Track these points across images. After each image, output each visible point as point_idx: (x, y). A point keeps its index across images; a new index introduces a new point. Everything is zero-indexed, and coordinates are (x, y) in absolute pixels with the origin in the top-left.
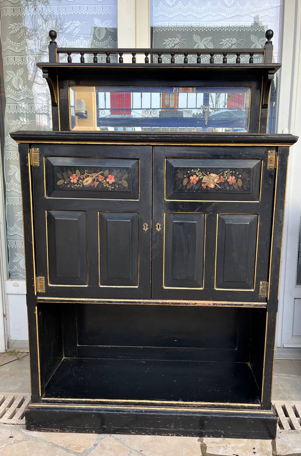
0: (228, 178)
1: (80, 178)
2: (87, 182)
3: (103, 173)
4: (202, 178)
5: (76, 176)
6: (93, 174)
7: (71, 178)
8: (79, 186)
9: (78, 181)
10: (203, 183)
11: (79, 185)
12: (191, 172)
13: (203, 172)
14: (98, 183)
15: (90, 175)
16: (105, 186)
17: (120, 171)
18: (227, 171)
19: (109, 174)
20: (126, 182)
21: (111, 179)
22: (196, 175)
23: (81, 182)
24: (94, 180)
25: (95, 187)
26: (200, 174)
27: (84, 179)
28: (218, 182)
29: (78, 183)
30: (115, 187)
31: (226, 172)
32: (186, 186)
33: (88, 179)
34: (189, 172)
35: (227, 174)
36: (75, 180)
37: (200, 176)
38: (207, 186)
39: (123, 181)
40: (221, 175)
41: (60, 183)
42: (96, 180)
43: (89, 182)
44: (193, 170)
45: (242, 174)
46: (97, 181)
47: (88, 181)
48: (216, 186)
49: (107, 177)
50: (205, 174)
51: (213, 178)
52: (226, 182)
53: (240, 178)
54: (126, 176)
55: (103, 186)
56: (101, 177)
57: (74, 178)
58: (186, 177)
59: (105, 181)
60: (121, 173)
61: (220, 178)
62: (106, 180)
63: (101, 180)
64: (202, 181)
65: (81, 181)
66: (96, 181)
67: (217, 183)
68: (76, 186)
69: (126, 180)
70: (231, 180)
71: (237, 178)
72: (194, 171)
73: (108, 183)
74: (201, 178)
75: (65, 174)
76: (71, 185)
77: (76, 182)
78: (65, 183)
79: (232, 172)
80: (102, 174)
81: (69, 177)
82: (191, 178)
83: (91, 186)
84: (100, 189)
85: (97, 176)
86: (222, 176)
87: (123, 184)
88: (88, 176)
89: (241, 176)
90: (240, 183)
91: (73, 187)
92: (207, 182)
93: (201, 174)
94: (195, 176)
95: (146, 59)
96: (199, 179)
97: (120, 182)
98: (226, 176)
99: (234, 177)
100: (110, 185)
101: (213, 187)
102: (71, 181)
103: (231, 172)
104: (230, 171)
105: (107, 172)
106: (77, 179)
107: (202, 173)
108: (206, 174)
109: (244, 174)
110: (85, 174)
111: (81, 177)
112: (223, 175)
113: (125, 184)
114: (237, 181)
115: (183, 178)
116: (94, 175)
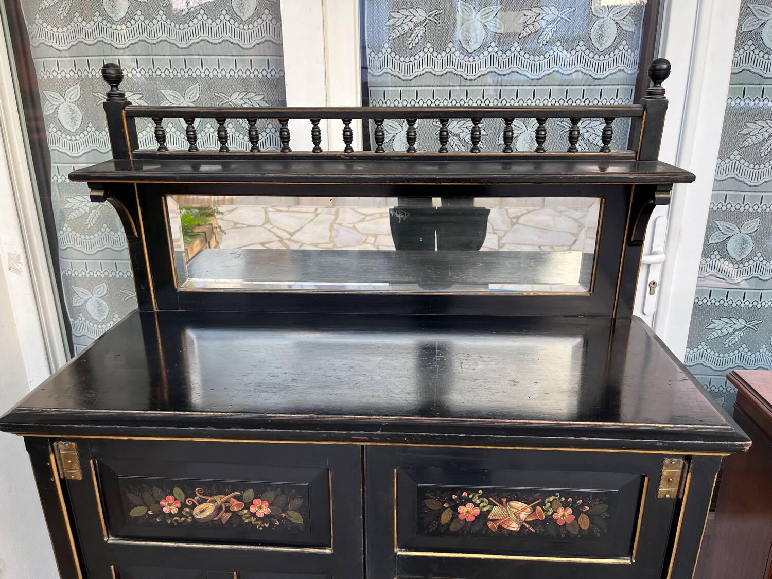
0: (554, 512)
1: (184, 505)
2: (202, 511)
3: (242, 496)
4: (489, 511)
5: (176, 500)
6: (216, 497)
7: (162, 503)
8: (185, 521)
9: (180, 510)
10: (492, 520)
11: (183, 519)
12: (460, 497)
13: (490, 498)
14: (229, 515)
15: (210, 499)
16: (247, 521)
17: (283, 492)
18: (553, 497)
19: (256, 498)
20: (297, 514)
21: (261, 508)
22: (474, 503)
23: (187, 512)
24: (219, 509)
25: (224, 523)
26: (482, 502)
27: (194, 506)
28: (528, 520)
29: (180, 514)
30: (272, 525)
31: (551, 499)
32: (448, 525)
33: (203, 506)
34: (454, 497)
35: (551, 503)
36: (172, 507)
37: (484, 507)
38: (500, 527)
39: (291, 513)
40: (537, 505)
41: (137, 512)
42: (224, 509)
43: (208, 513)
44: (465, 494)
45: (592, 505)
46: (228, 510)
47: (205, 510)
48: (522, 527)
49: (251, 504)
50: (496, 503)
51: (515, 510)
52: (549, 519)
53: (586, 513)
54: (297, 502)
55: (243, 521)
56: (236, 502)
57: (170, 505)
58: (446, 508)
59: (246, 511)
60: (284, 495)
61: (534, 511)
62: (248, 509)
63: (236, 509)
64: (489, 517)
65: (187, 510)
66: (226, 511)
67: (525, 522)
68: (176, 521)
69: (299, 510)
70: (563, 516)
71: (577, 513)
72: (469, 495)
73: (254, 515)
74: (485, 509)
75: (146, 495)
76: (164, 517)
77: (175, 511)
78: (150, 513)
79: (566, 500)
80: (238, 498)
81: (158, 503)
82: (462, 509)
83: (212, 521)
84: (235, 526)
85: (227, 502)
86: (539, 508)
87: (291, 519)
88: (205, 501)
89: (587, 508)
90: (584, 523)
91: (169, 522)
92: (501, 520)
93: (487, 501)
94: (470, 506)
95: (344, 131)
96: (481, 512)
97: (284, 515)
98: (551, 507)
99: (570, 511)
100: (258, 519)
101: (515, 529)
102: (164, 509)
103: (563, 499)
104: (560, 498)
105: (250, 493)
106: (179, 505)
107: (488, 499)
108: (498, 502)
109: (595, 505)
110: (196, 496)
111: (187, 503)
112: (542, 505)
113: (296, 518)
114: (576, 519)
115: (440, 510)
116: (220, 500)
